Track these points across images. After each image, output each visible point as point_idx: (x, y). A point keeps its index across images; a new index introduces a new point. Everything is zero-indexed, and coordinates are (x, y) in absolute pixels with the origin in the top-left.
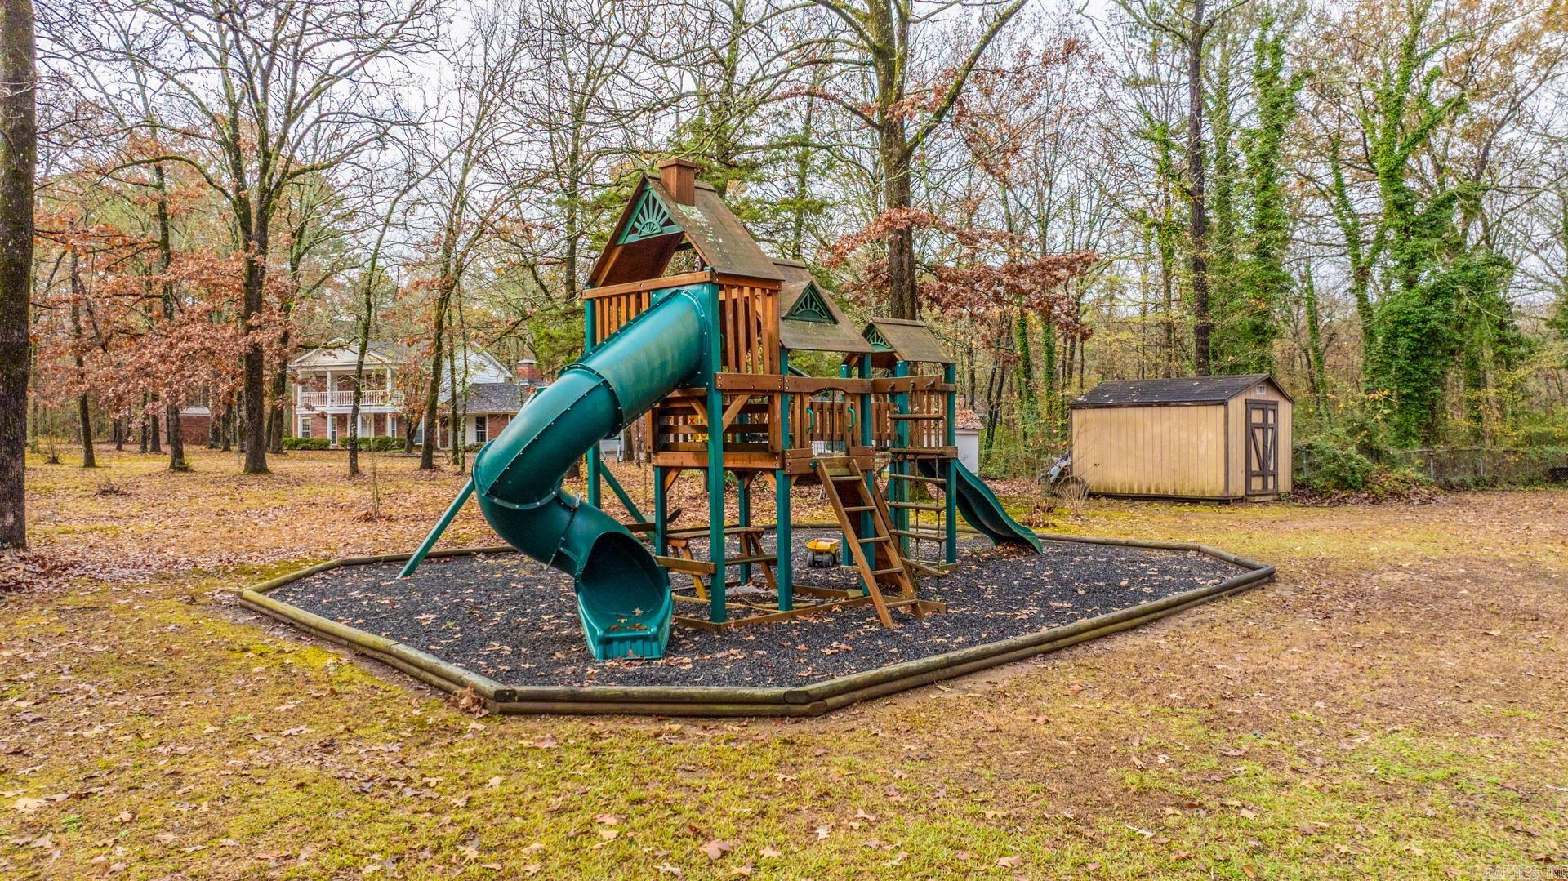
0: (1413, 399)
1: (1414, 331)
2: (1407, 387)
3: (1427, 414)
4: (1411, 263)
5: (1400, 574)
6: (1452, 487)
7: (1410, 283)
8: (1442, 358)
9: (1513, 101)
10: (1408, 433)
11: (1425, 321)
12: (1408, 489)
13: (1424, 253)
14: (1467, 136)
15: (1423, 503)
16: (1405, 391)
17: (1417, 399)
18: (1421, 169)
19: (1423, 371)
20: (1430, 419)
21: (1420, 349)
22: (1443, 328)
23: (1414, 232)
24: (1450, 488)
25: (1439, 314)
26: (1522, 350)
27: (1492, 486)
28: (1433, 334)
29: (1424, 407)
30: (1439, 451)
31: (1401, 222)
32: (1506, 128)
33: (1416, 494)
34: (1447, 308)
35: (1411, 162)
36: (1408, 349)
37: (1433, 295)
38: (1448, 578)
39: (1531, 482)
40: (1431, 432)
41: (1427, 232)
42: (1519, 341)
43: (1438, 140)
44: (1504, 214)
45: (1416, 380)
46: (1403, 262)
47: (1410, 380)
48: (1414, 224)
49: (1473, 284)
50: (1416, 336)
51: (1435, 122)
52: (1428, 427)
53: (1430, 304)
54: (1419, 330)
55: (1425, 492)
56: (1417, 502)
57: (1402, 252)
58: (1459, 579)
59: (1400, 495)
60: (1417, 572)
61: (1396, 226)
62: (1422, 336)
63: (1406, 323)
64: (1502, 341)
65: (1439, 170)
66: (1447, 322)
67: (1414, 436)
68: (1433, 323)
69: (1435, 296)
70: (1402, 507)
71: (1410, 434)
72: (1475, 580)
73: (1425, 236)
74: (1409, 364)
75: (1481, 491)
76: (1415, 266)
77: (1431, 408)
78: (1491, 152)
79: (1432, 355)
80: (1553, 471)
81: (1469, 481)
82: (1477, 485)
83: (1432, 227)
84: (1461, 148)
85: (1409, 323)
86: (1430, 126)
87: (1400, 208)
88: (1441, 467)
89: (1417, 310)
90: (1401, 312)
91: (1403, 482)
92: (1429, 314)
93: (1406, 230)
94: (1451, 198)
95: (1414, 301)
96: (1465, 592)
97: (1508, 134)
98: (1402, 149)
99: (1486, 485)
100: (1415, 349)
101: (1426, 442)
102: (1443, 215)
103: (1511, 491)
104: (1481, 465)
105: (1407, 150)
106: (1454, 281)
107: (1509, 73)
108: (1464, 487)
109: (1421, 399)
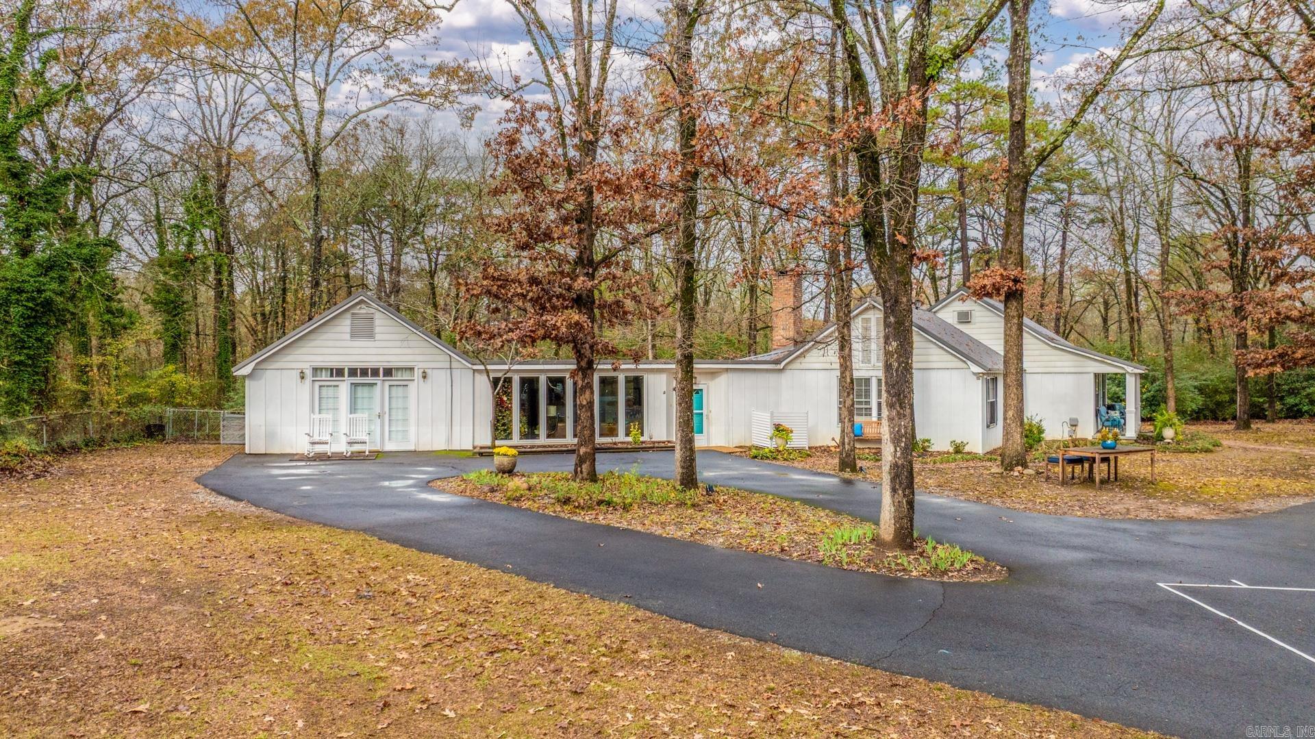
0: (26, 365)
1: (28, 300)
2: (20, 354)
3: (40, 380)
4: (27, 232)
5: (21, 620)
6: (64, 450)
7: (25, 252)
8: (56, 327)
9: (118, 103)
10: (20, 399)
11: (39, 291)
12: (22, 463)
13: (40, 223)
14: (78, 122)
15: (37, 476)
16: (17, 358)
17: (30, 366)
18: (33, 141)
19: (38, 340)
20: (43, 386)
21: (35, 317)
22: (59, 299)
23: (29, 203)
24: (62, 451)
25: (54, 286)
26: (124, 321)
27: (101, 445)
28: (48, 304)
29: (37, 374)
30: (52, 417)
31: (15, 190)
32: (111, 125)
33: (30, 467)
34: (62, 280)
35: (25, 133)
36: (21, 316)
37: (48, 267)
38: (81, 618)
39: (132, 438)
40: (44, 397)
41: (42, 204)
42: (121, 313)
43: (52, 118)
44: (108, 199)
45: (29, 348)
46: (17, 229)
47: (23, 347)
48: (29, 194)
49: (85, 260)
50: (30, 305)
51: (51, 103)
52: (41, 392)
53: (45, 275)
54: (33, 299)
55: (39, 464)
56: (31, 476)
57: (17, 220)
58: (93, 616)
59: (12, 470)
60: (44, 612)
61: (10, 193)
62: (37, 305)
63: (20, 291)
64: (109, 311)
65: (52, 147)
66: (61, 294)
67: (26, 402)
68: (48, 293)
69: (50, 268)
70: (15, 484)
71: (23, 400)
72: (111, 614)
73: (41, 208)
74: (22, 332)
75: (90, 452)
76: (30, 236)
77: (44, 375)
78: (100, 142)
79: (47, 324)
80: (149, 427)
81: (79, 443)
82: (87, 445)
83: (47, 201)
84: (71, 132)
85: (23, 291)
86: (47, 104)
87: (15, 176)
88: (54, 431)
89: (32, 280)
90: (14, 280)
91: (16, 455)
92: (44, 284)
93: (21, 199)
94: (67, 178)
95: (26, 270)
96: (101, 636)
97: (112, 130)
98: (17, 118)
99: (95, 445)
100: (29, 317)
101: (38, 408)
102: (59, 191)
103: (117, 449)
104: (90, 426)
105: (22, 121)
106: (69, 256)
107: (114, 77)
108: (75, 449)
109: (34, 365)
